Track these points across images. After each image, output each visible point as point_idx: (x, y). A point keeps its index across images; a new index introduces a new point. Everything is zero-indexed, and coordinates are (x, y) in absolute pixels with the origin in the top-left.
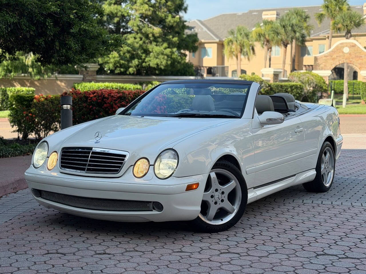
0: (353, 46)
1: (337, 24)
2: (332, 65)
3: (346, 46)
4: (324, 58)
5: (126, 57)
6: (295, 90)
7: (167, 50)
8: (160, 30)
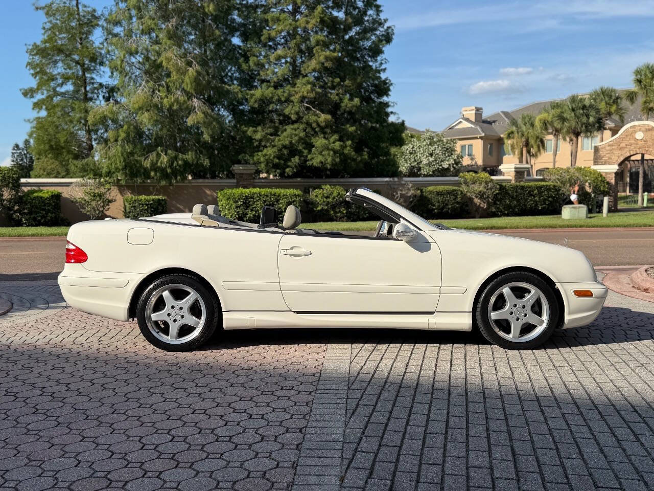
0: (649, 130)
1: (649, 103)
2: (619, 157)
3: (640, 131)
4: (608, 148)
6: (546, 193)
7: (336, 144)
8: (329, 117)
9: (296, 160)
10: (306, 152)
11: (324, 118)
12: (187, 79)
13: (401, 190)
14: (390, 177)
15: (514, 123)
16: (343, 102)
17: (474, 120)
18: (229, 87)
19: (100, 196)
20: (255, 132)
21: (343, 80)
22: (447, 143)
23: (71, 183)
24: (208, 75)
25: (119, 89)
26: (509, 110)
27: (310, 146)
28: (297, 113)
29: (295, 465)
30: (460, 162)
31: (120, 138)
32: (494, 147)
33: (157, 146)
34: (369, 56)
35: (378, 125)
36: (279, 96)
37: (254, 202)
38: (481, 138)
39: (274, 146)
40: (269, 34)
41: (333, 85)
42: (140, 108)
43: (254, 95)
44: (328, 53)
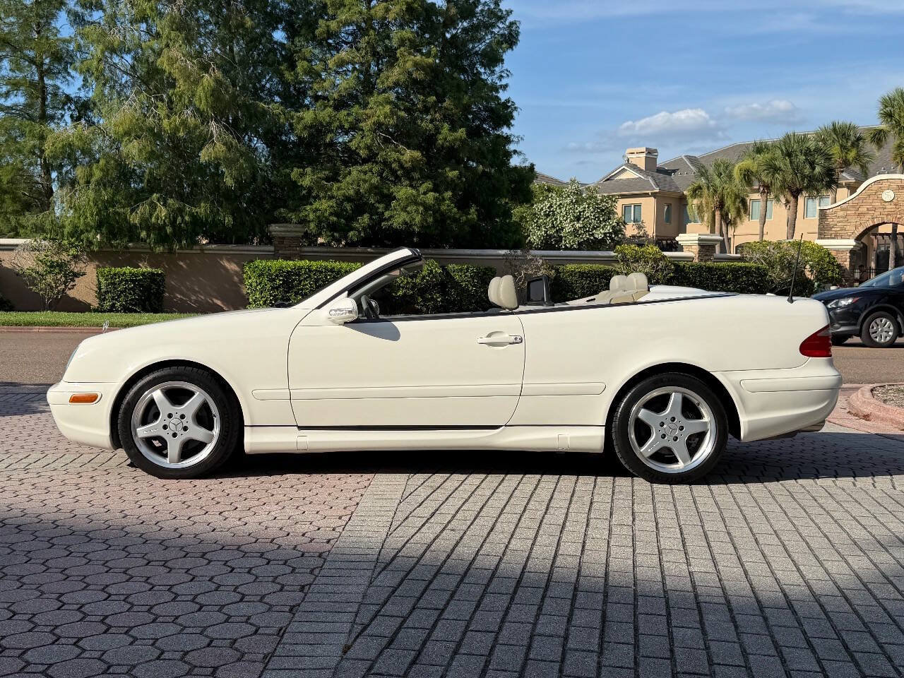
2: (856, 227)
3: (889, 188)
4: (840, 213)
5: (346, 211)
6: (744, 278)
7: (428, 195)
8: (417, 154)
9: (365, 219)
10: (381, 207)
11: (409, 155)
12: (200, 91)
13: (526, 269)
14: (510, 249)
15: (703, 172)
16: (440, 133)
17: (643, 168)
18: (266, 106)
19: (61, 266)
20: (302, 175)
21: (441, 99)
22: (602, 201)
23: (17, 245)
24: (234, 85)
25: (95, 104)
26: (697, 155)
27: (388, 199)
28: (368, 148)
29: (282, 631)
30: (621, 230)
31: (93, 179)
32: (674, 208)
33: (151, 193)
34: (483, 65)
35: (493, 170)
36: (340, 122)
37: (301, 281)
38: (654, 195)
39: (331, 197)
40: (328, 26)
41: (425, 106)
42: (127, 133)
43: (302, 119)
44: (418, 57)
